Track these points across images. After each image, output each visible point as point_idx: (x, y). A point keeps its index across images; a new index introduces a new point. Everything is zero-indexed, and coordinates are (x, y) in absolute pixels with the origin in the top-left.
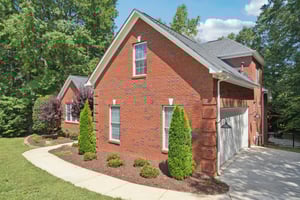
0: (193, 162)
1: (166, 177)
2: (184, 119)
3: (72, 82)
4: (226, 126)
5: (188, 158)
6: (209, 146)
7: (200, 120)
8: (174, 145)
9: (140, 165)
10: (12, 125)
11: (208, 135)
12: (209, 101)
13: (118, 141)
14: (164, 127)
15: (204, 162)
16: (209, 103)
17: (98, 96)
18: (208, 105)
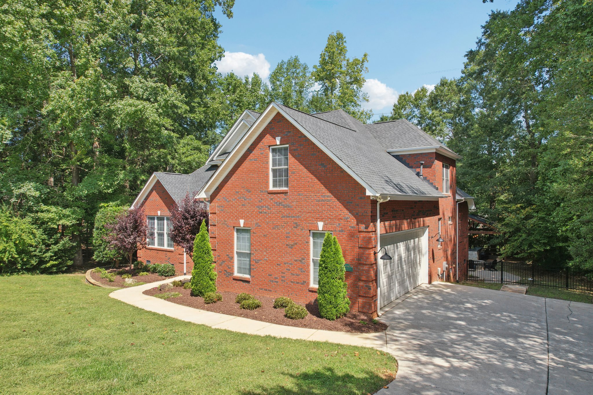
0: (347, 299)
1: (315, 318)
2: (337, 250)
3: (158, 182)
4: (387, 257)
5: (341, 295)
6: (366, 281)
7: (357, 250)
8: (325, 280)
9: (282, 306)
10: (56, 253)
11: (366, 268)
12: (367, 227)
13: (247, 276)
14: (312, 257)
15: (360, 300)
16: (366, 230)
17: (215, 213)
18: (366, 232)
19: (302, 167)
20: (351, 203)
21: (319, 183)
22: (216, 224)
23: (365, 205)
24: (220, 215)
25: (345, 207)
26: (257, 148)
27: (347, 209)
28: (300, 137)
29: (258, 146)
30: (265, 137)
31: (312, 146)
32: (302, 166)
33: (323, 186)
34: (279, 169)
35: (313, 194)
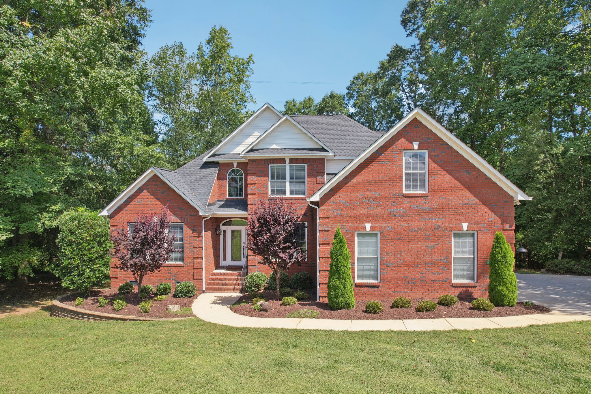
14: (453, 255)
16: (510, 229)
17: (328, 218)
18: (509, 230)
19: (444, 173)
20: (496, 206)
21: (463, 188)
22: (330, 229)
23: (508, 208)
24: (335, 220)
25: (490, 209)
26: (388, 150)
27: (492, 211)
28: (442, 144)
29: (390, 149)
30: (400, 141)
31: (455, 154)
32: (444, 171)
33: (467, 190)
34: (413, 174)
35: (456, 198)
